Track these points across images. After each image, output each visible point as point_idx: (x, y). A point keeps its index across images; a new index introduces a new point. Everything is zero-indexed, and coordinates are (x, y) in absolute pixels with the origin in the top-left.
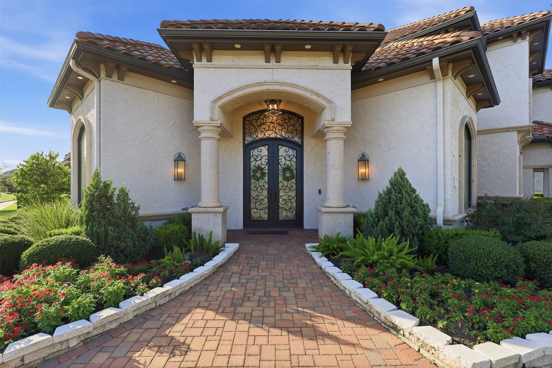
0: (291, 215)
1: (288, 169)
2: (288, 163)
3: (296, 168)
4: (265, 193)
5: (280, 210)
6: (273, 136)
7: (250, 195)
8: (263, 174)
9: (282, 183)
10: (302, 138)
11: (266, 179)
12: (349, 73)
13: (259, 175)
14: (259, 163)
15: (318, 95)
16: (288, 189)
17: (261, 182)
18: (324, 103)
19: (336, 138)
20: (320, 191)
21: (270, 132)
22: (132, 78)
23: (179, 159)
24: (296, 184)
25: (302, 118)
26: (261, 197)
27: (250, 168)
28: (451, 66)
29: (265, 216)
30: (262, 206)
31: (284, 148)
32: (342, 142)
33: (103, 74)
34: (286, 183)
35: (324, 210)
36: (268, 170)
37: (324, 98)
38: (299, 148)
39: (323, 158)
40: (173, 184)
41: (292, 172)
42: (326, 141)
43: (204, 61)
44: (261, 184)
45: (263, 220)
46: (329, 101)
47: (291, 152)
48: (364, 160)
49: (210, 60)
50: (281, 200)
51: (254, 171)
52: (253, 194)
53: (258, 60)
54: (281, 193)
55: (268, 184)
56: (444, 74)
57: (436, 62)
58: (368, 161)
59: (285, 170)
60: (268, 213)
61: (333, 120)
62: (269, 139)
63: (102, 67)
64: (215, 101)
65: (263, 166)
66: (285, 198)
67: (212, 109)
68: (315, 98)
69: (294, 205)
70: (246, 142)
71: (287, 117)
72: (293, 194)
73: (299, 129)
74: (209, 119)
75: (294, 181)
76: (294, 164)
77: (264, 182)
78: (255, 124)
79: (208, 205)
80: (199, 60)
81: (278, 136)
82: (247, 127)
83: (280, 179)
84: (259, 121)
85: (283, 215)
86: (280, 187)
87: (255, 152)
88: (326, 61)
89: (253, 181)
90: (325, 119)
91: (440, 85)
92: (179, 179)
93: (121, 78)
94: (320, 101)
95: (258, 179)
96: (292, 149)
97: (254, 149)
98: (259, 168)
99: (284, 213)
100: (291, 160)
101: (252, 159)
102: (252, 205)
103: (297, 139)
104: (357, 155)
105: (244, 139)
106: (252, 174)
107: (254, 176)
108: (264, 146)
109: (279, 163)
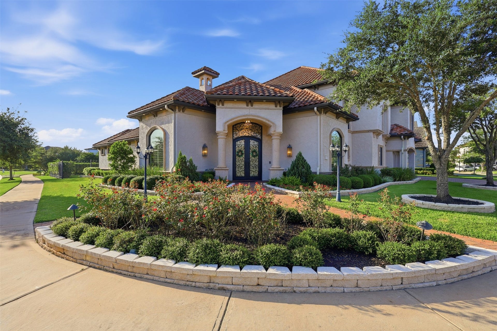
0: (256, 174)
1: (254, 151)
2: (254, 148)
3: (259, 151)
4: (243, 163)
5: (251, 171)
6: (247, 135)
7: (236, 164)
8: (242, 154)
9: (252, 158)
10: (261, 136)
11: (244, 156)
12: (282, 111)
13: (240, 154)
14: (240, 148)
15: (269, 121)
16: (254, 161)
17: (241, 158)
18: (271, 124)
19: (276, 139)
20: (270, 162)
21: (246, 133)
22: (188, 111)
23: (205, 147)
24: (259, 159)
25: (262, 127)
26: (241, 165)
27: (236, 151)
28: (323, 110)
29: (243, 175)
30: (242, 170)
31: (253, 141)
32: (279, 140)
33: (177, 110)
34: (253, 158)
35: (271, 169)
36: (245, 152)
37: (271, 122)
38: (260, 141)
39: (271, 146)
40: (202, 158)
41: (256, 153)
42: (272, 139)
43: (221, 105)
44: (241, 159)
45: (242, 177)
46: (273, 123)
47: (256, 143)
48: (290, 148)
49: (223, 105)
50: (251, 167)
51: (238, 152)
52: (237, 163)
53: (244, 105)
54: (251, 163)
55: (245, 158)
56: (320, 113)
57: (315, 108)
58: (291, 148)
59: (253, 152)
60: (245, 173)
61: (275, 131)
62: (245, 137)
63: (177, 108)
64: (226, 123)
65: (242, 150)
66: (253, 165)
67: (224, 126)
68: (267, 122)
69: (257, 169)
70: (234, 138)
71: (254, 126)
72: (257, 163)
73: (260, 132)
74: (222, 130)
75: (257, 157)
76: (257, 149)
77: (243, 158)
78: (238, 129)
79: (222, 167)
80: (219, 105)
81: (250, 135)
82: (234, 130)
83: (251, 156)
84: (241, 128)
85: (252, 174)
86: (251, 160)
87: (238, 143)
88: (272, 106)
89: (237, 157)
90: (272, 131)
91: (319, 117)
92: (205, 155)
93: (183, 112)
94: (269, 123)
95: (239, 156)
96: (257, 141)
97: (238, 141)
98: (240, 151)
99: (253, 173)
100: (256, 147)
101: (237, 146)
102: (237, 169)
103: (259, 136)
104: (287, 145)
105: (233, 136)
106: (237, 154)
107: (238, 155)
108: (242, 140)
109: (250, 148)
